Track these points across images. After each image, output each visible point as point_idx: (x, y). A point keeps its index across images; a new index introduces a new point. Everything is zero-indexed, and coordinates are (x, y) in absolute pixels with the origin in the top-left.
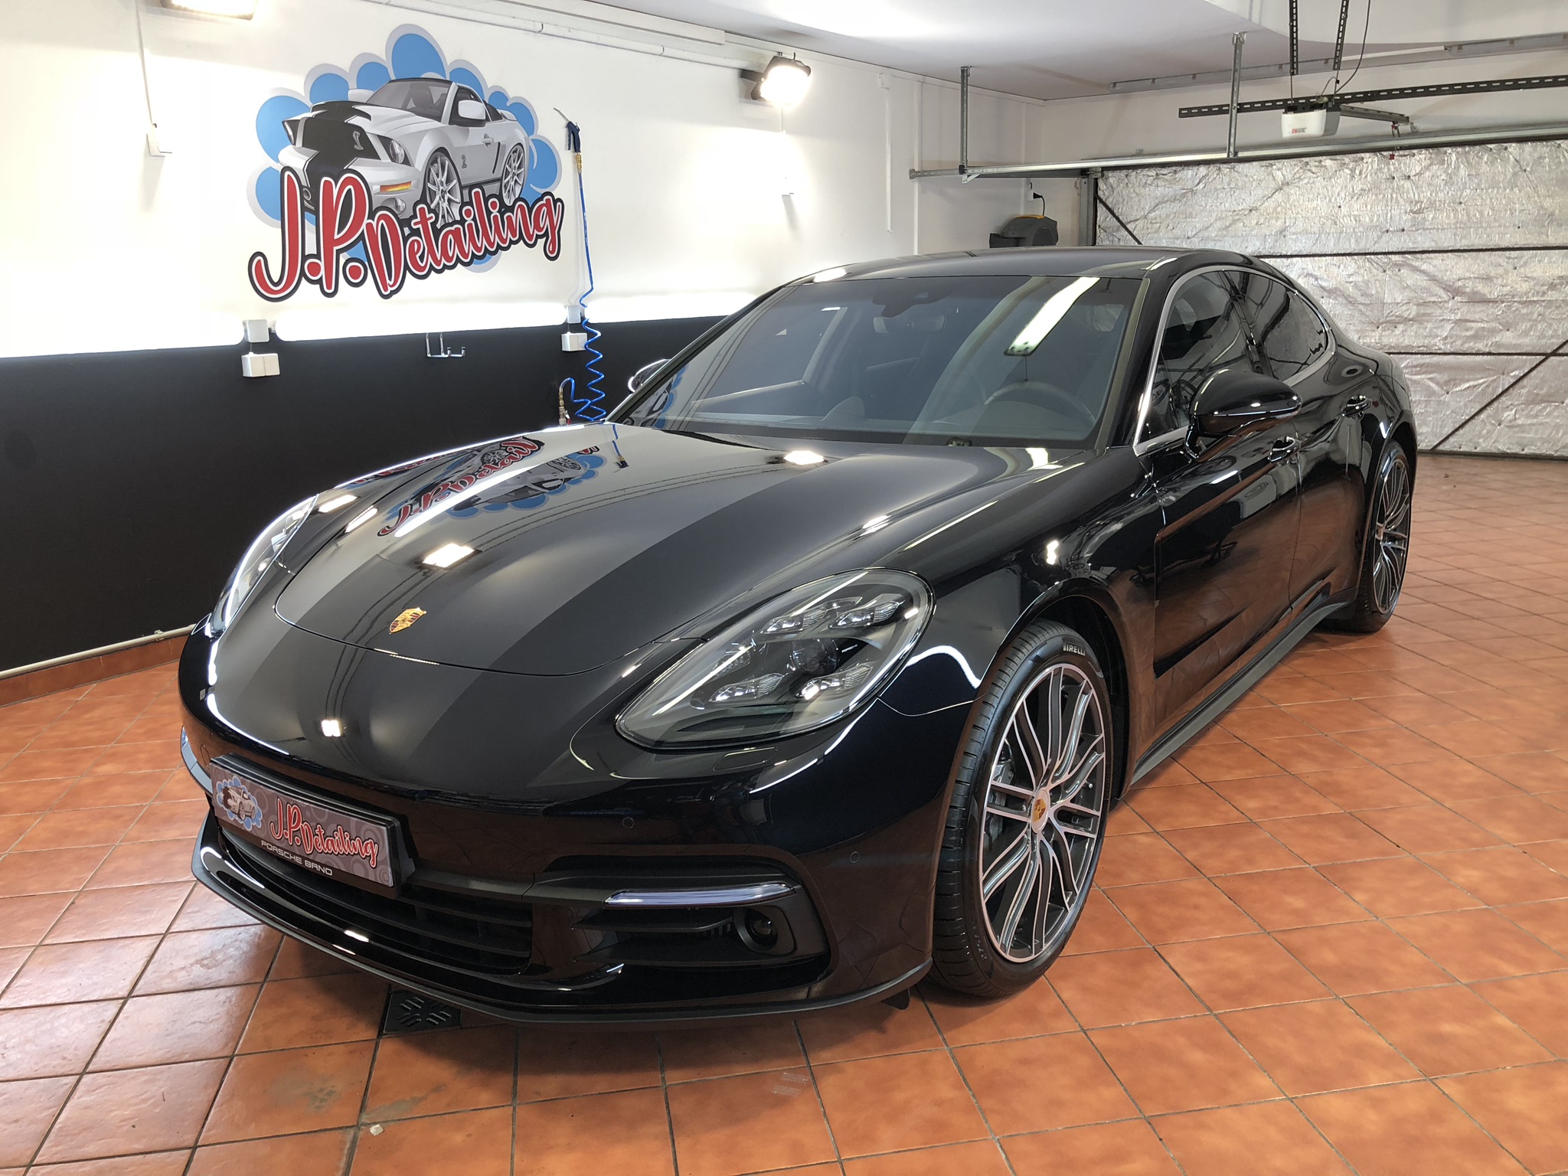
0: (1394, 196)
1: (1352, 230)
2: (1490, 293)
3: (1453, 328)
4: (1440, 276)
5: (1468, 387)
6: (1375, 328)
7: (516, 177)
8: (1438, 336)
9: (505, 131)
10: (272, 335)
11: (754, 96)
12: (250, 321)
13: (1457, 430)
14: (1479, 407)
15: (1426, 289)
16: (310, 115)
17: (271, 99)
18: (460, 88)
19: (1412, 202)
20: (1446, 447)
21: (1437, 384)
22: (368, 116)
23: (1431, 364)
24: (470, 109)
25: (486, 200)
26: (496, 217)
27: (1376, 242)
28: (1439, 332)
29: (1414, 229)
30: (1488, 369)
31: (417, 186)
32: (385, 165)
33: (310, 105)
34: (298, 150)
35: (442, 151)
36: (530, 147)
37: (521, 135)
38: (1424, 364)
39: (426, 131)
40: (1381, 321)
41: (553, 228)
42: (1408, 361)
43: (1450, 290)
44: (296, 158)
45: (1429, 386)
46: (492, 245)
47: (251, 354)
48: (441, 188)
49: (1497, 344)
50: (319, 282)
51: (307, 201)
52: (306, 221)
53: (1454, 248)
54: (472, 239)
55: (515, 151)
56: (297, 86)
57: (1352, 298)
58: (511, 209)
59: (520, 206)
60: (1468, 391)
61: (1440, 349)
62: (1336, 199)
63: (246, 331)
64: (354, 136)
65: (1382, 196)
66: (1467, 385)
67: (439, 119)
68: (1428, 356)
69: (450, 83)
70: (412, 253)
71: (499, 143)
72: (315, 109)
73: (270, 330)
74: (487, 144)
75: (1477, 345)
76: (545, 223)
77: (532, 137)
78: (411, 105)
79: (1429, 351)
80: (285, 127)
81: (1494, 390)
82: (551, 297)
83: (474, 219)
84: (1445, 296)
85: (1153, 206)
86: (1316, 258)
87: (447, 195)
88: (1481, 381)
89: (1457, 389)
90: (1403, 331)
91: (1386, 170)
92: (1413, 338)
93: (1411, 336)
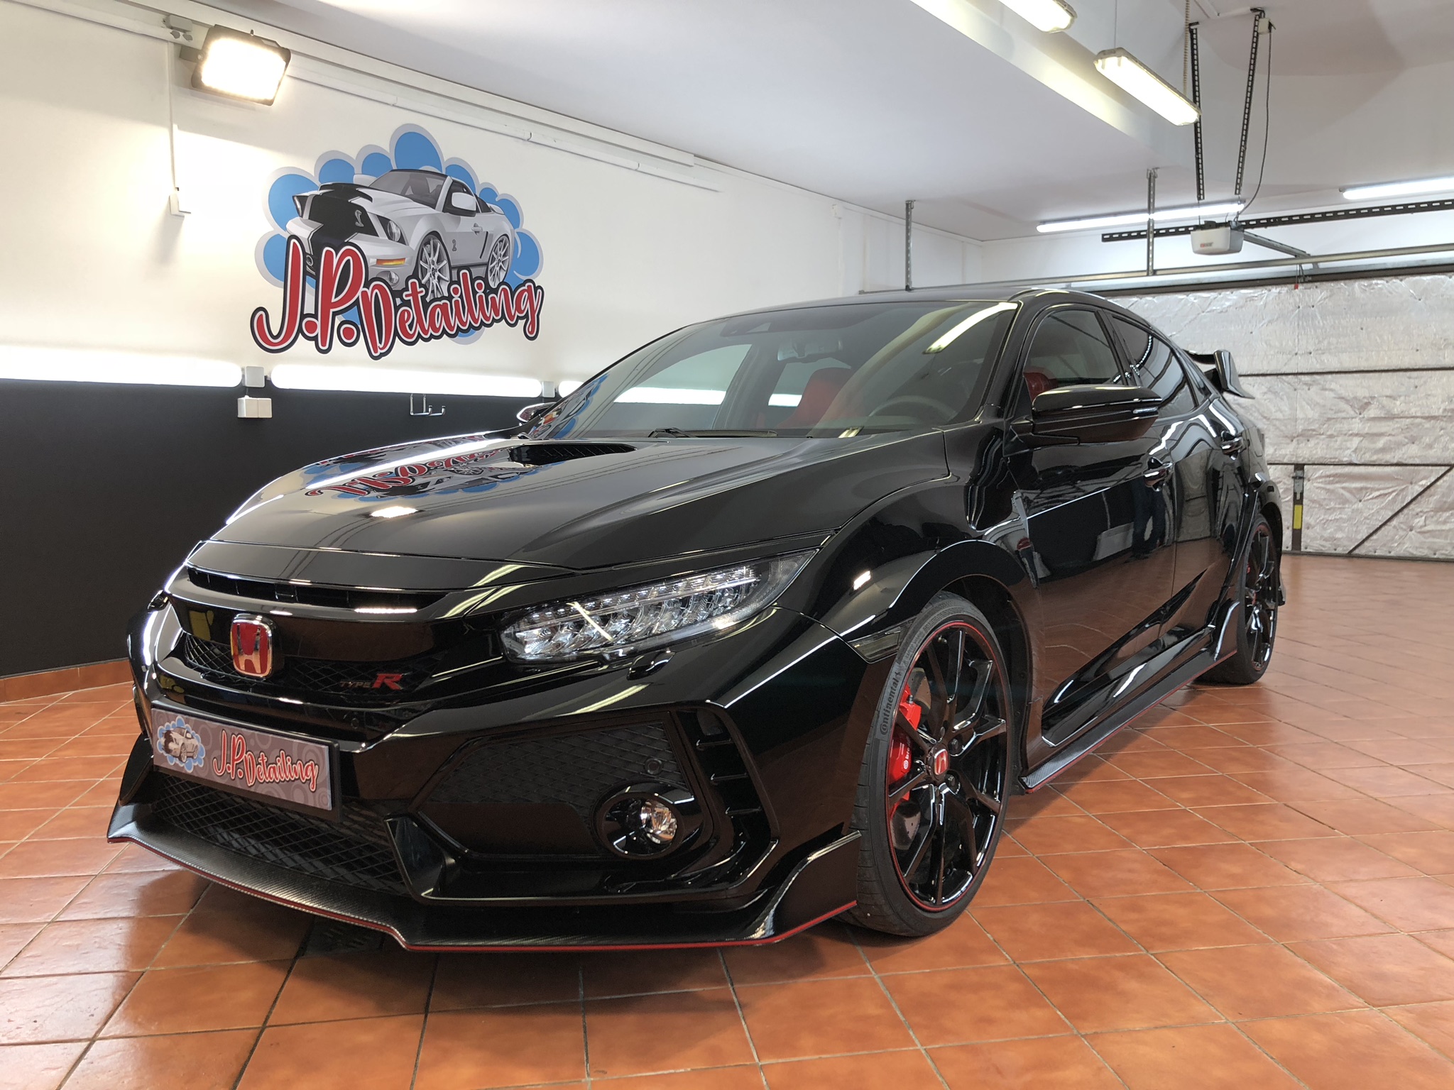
0: (1301, 323)
1: (1263, 353)
2: (1396, 409)
3: (1362, 441)
4: (1347, 394)
5: (1380, 495)
6: (1289, 441)
7: (501, 264)
8: (1348, 448)
9: (494, 223)
10: (268, 381)
12: (248, 367)
13: (1371, 535)
14: (1391, 514)
15: (1334, 405)
16: (318, 192)
17: (283, 176)
18: (454, 181)
19: (1317, 328)
20: (1362, 551)
21: (1350, 492)
22: (370, 199)
23: (1343, 474)
24: (460, 200)
25: (473, 281)
26: (480, 296)
27: (1286, 364)
28: (1348, 444)
29: (1320, 352)
30: (1397, 479)
31: (410, 262)
32: (382, 241)
33: (319, 184)
34: (304, 222)
35: (435, 234)
36: (515, 239)
37: (507, 228)
38: (1336, 474)
39: (418, 217)
40: (1295, 435)
41: (533, 310)
42: (1321, 471)
43: (1357, 407)
44: (302, 229)
45: (1343, 495)
46: (476, 321)
47: (247, 397)
49: (1404, 456)
50: (315, 339)
51: (309, 266)
52: (307, 284)
53: (1359, 369)
54: (458, 314)
55: (502, 241)
56: (309, 168)
57: (1268, 414)
58: (495, 291)
59: (503, 289)
60: (1379, 499)
61: (1351, 460)
62: (1248, 326)
63: (243, 376)
64: (356, 214)
65: (1289, 323)
66: (1377, 493)
67: (433, 207)
68: (1340, 467)
69: (445, 176)
70: (402, 322)
71: (487, 232)
72: (322, 188)
73: (266, 377)
74: (476, 232)
75: (1385, 457)
76: (525, 306)
77: (517, 230)
78: (409, 192)
79: (1340, 463)
80: (294, 201)
81: (1404, 498)
82: (528, 372)
83: (461, 297)
84: (1353, 412)
87: (437, 274)
88: (1390, 490)
89: (1371, 496)
90: (1315, 445)
91: (1291, 301)
92: (1325, 451)
93: (1323, 449)
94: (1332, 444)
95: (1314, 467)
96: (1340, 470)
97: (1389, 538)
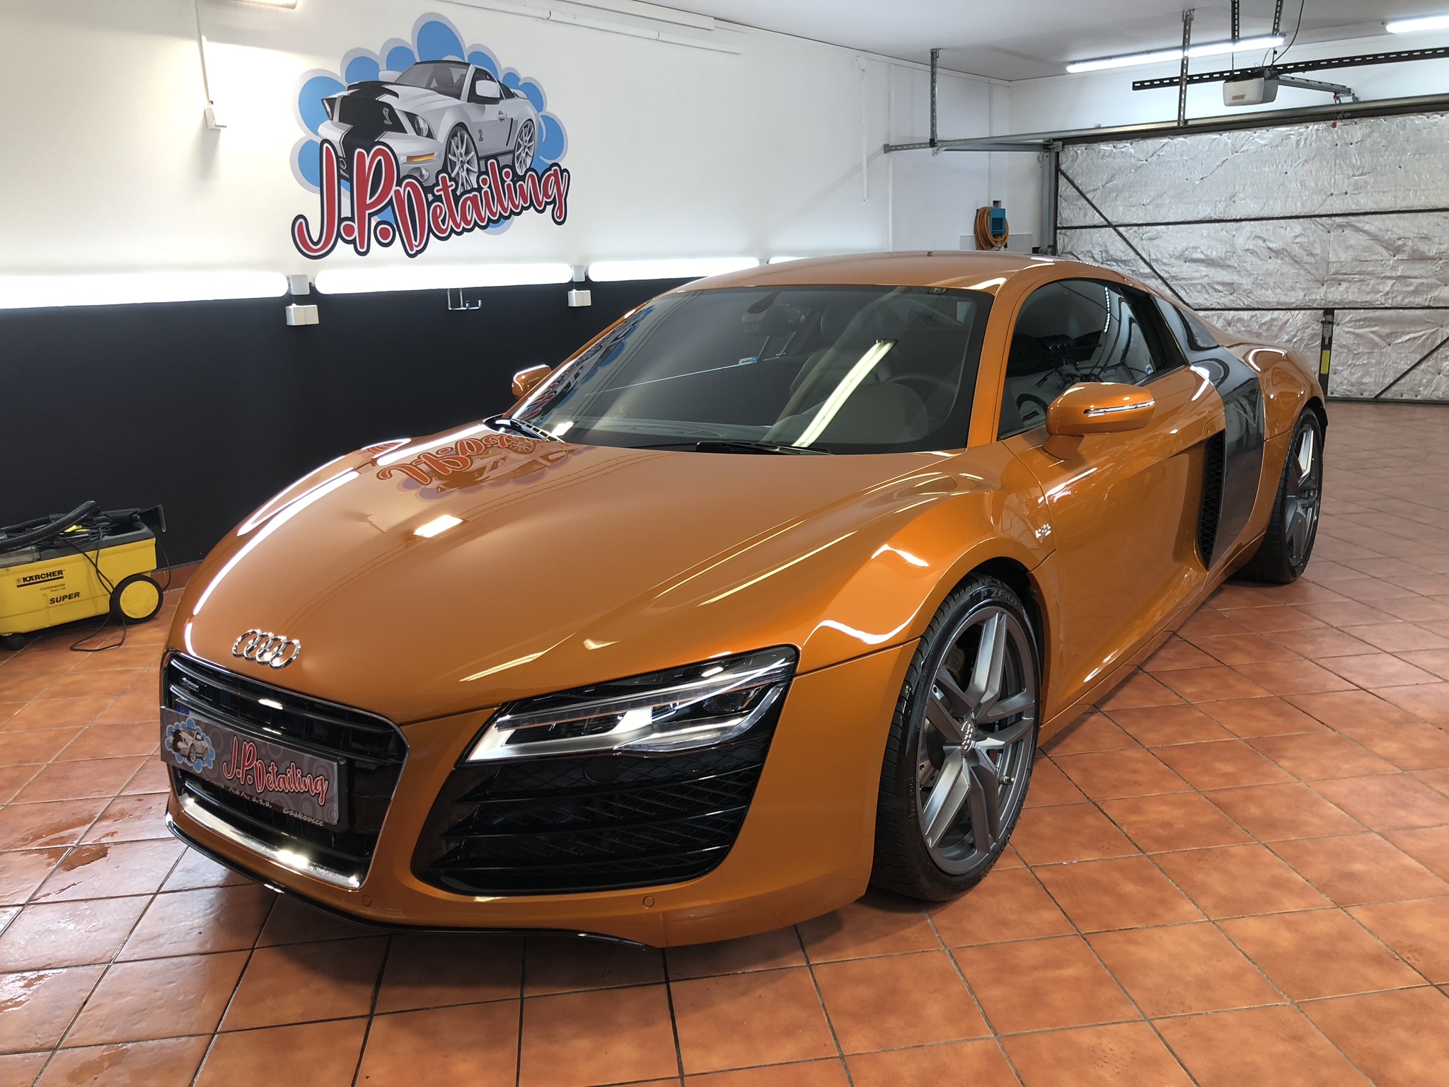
0: (1338, 162)
1: (1298, 194)
2: (1429, 250)
3: (1394, 284)
4: (1381, 236)
5: (1408, 340)
6: (1320, 285)
7: (527, 150)
8: (1380, 292)
9: (518, 109)
10: (312, 288)
12: (292, 276)
13: (1399, 379)
14: (1419, 357)
15: (1368, 248)
16: (346, 93)
17: (311, 80)
18: (477, 69)
19: (1354, 168)
20: (1388, 395)
21: (1380, 336)
22: (396, 95)
23: (1373, 318)
24: (486, 88)
25: (501, 170)
26: (509, 185)
27: (1321, 205)
28: (1381, 288)
29: (1356, 192)
30: (1428, 322)
31: (439, 156)
32: (412, 138)
33: (346, 85)
34: (334, 124)
35: (461, 126)
36: (539, 123)
37: (531, 112)
38: (1367, 318)
39: (445, 109)
40: (1326, 279)
41: (560, 195)
42: (1352, 316)
43: (1391, 248)
44: (333, 132)
45: (1372, 339)
46: (505, 211)
47: (294, 305)
48: (461, 159)
49: (1435, 299)
50: (353, 242)
51: (343, 170)
52: (342, 188)
53: (1395, 209)
54: (488, 205)
55: (526, 126)
56: (335, 68)
57: (1299, 258)
58: (523, 178)
59: (531, 175)
60: (1409, 343)
61: (1382, 304)
62: (1282, 166)
63: (289, 285)
64: (384, 112)
65: (1326, 162)
66: (1407, 337)
67: (458, 97)
68: (1371, 311)
69: (468, 65)
70: (435, 217)
71: (512, 119)
72: (350, 88)
73: (310, 284)
74: (501, 120)
75: (1417, 300)
76: (553, 191)
77: (541, 114)
78: (434, 84)
79: (1371, 306)
80: (323, 104)
81: (1433, 342)
82: (560, 258)
83: (490, 187)
84: (1387, 254)
85: (1110, 176)
86: (1264, 222)
87: (466, 166)
88: (1420, 334)
89: (1400, 340)
90: (1346, 288)
91: (1329, 138)
92: (1356, 295)
93: (1355, 292)
94: (1364, 287)
95: (1344, 311)
96: (1370, 314)
97: (1417, 382)
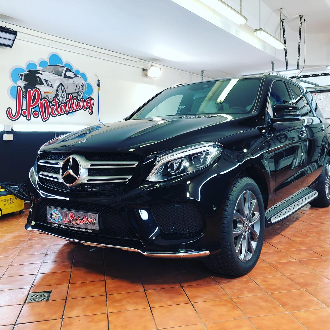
7: (81, 92)
11: (146, 75)
12: (6, 125)
16: (26, 73)
17: (15, 68)
18: (67, 68)
19: (322, 106)
22: (42, 74)
24: (69, 74)
25: (73, 98)
26: (75, 102)
29: (323, 113)
31: (54, 93)
32: (46, 87)
33: (26, 70)
34: (22, 82)
35: (61, 84)
36: (85, 85)
37: (83, 82)
39: (57, 79)
41: (91, 106)
44: (22, 84)
46: (74, 109)
47: (5, 134)
48: (61, 94)
50: (26, 116)
51: (24, 95)
52: (23, 100)
55: (81, 86)
56: (23, 66)
58: (80, 100)
59: (82, 100)
63: (4, 128)
64: (38, 79)
67: (61, 76)
69: (64, 67)
70: (52, 110)
72: (27, 71)
73: (11, 128)
74: (74, 83)
76: (89, 105)
77: (86, 82)
78: (54, 72)
80: (19, 75)
87: (62, 96)
